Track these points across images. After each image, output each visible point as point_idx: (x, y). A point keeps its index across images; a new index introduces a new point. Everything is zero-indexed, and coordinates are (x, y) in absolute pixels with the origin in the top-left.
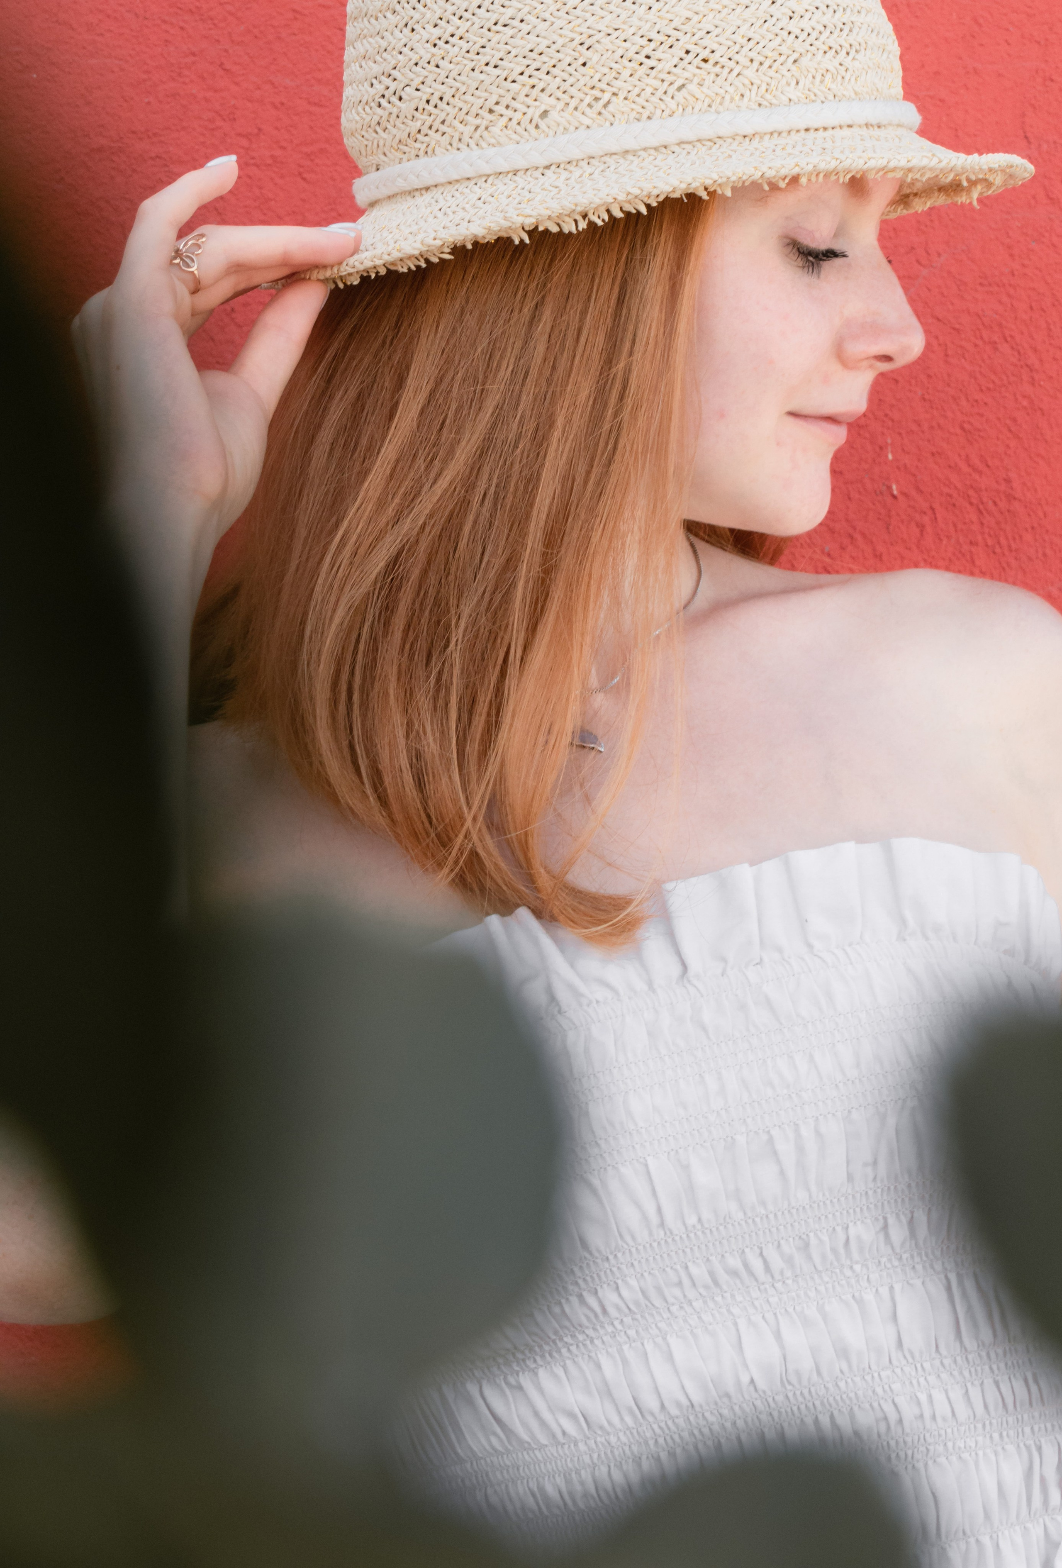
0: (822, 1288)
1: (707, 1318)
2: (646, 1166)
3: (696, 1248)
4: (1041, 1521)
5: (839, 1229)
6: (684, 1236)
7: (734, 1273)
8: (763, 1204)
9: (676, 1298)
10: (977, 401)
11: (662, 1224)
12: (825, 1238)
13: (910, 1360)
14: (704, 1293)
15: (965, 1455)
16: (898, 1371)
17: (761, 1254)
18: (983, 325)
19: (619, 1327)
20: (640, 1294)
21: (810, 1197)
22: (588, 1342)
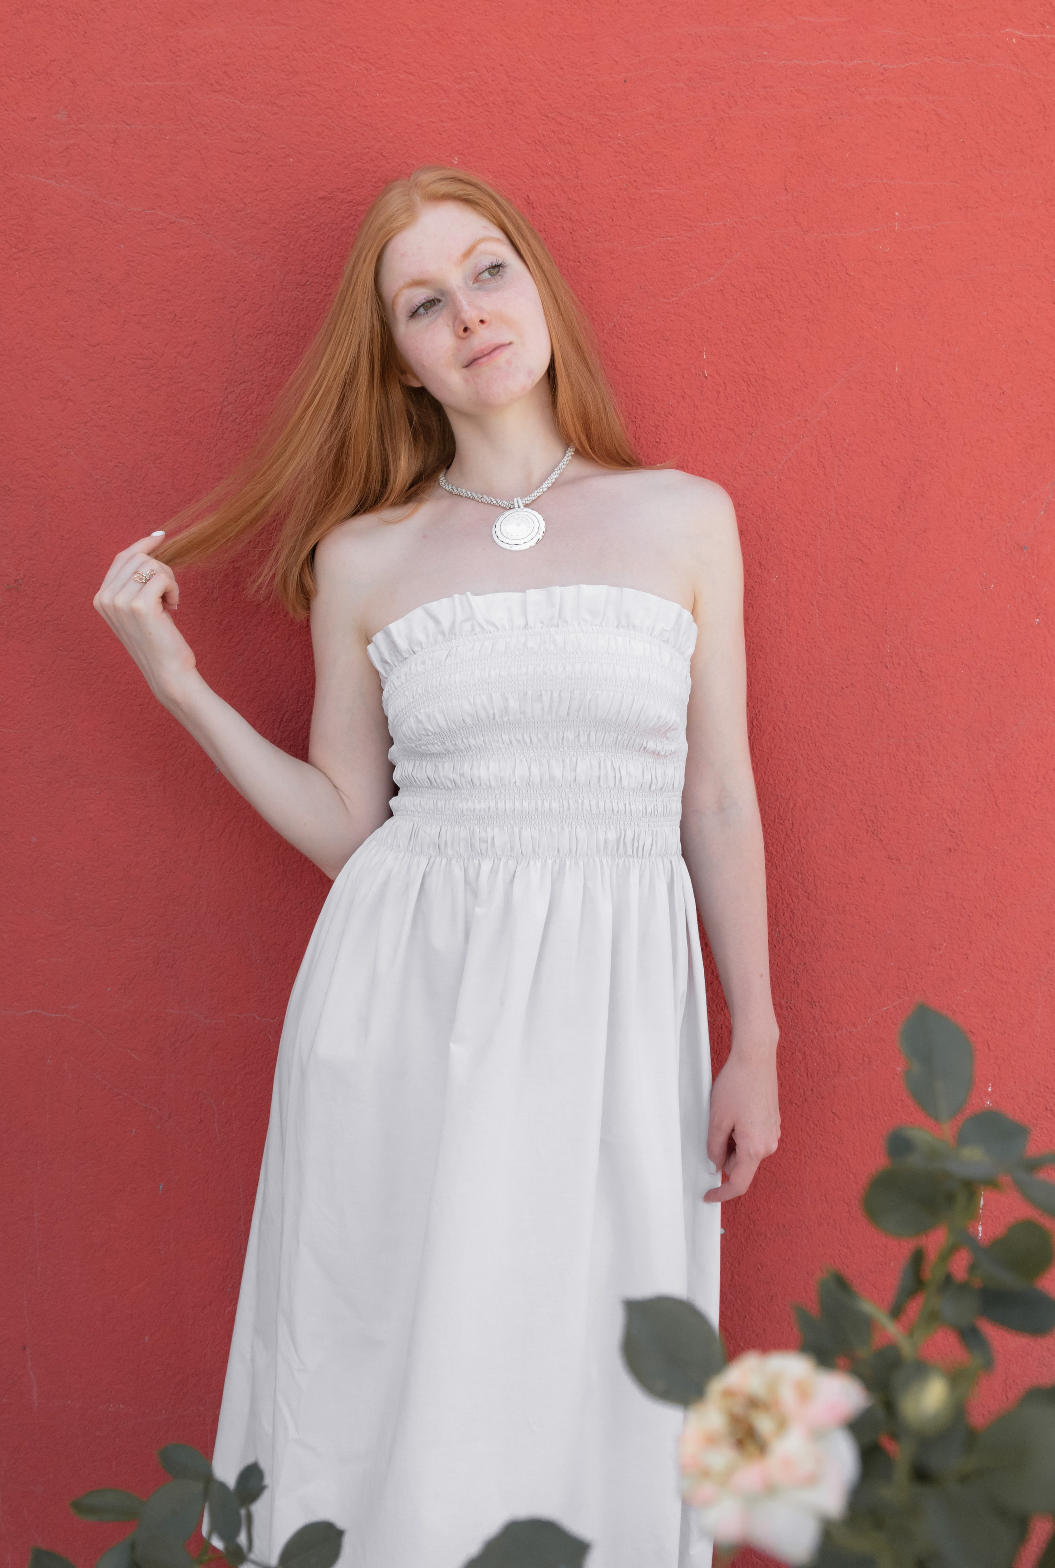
0: (551, 754)
1: (506, 756)
2: (492, 696)
3: (506, 729)
4: (623, 859)
5: (561, 733)
6: (502, 724)
7: (518, 741)
8: (533, 717)
9: (496, 747)
10: (750, 329)
11: (494, 718)
12: (555, 735)
13: (578, 787)
14: (506, 746)
15: (593, 826)
16: (573, 790)
17: (530, 736)
18: (757, 289)
19: (475, 754)
20: (483, 742)
21: (552, 718)
22: (464, 757)
